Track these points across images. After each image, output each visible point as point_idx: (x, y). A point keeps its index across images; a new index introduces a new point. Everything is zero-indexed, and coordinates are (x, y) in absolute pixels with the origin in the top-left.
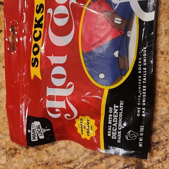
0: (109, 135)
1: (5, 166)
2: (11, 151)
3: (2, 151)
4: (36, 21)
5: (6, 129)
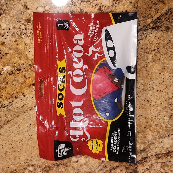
0: (111, 149)
2: (46, 169)
3: (39, 169)
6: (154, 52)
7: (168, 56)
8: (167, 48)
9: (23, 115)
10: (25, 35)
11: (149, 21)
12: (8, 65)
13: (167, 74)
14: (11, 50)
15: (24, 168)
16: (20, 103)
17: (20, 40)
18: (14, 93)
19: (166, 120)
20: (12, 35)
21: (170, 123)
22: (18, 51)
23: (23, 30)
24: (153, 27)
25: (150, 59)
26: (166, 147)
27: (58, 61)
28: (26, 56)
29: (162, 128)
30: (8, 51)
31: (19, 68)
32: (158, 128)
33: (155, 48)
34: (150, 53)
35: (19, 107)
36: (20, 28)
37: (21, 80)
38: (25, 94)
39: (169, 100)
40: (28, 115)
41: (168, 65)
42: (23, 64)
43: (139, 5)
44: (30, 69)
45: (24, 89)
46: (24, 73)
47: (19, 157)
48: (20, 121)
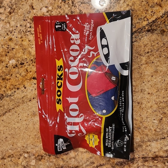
1: (34, 167)
2: (38, 157)
3: (33, 156)
4: (58, 76)
5: (36, 143)
6: (147, 55)
7: (161, 59)
8: (161, 51)
9: (23, 105)
10: (29, 32)
11: (145, 23)
12: (13, 59)
13: (159, 78)
14: (16, 45)
15: (20, 154)
16: (21, 94)
17: (25, 37)
18: (17, 85)
19: (155, 124)
20: (19, 32)
21: (159, 127)
22: (23, 46)
23: (28, 28)
24: (148, 29)
25: (143, 62)
26: (153, 150)
27: (56, 60)
28: (29, 52)
29: (150, 131)
30: (14, 47)
31: (23, 62)
32: (147, 131)
33: (149, 51)
34: (143, 55)
35: (20, 98)
36: (25, 26)
37: (23, 74)
38: (26, 86)
39: (160, 104)
40: (27, 106)
41: (161, 69)
42: (26, 59)
43: (136, 8)
44: (32, 64)
45: (25, 82)
46: (26, 67)
47: (17, 144)
48: (20, 110)
